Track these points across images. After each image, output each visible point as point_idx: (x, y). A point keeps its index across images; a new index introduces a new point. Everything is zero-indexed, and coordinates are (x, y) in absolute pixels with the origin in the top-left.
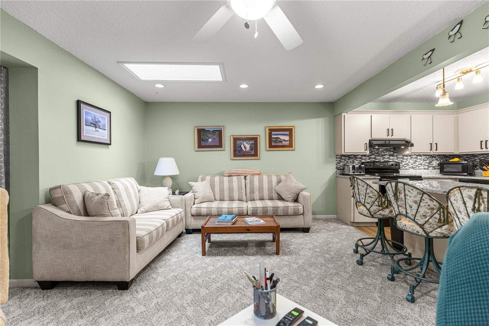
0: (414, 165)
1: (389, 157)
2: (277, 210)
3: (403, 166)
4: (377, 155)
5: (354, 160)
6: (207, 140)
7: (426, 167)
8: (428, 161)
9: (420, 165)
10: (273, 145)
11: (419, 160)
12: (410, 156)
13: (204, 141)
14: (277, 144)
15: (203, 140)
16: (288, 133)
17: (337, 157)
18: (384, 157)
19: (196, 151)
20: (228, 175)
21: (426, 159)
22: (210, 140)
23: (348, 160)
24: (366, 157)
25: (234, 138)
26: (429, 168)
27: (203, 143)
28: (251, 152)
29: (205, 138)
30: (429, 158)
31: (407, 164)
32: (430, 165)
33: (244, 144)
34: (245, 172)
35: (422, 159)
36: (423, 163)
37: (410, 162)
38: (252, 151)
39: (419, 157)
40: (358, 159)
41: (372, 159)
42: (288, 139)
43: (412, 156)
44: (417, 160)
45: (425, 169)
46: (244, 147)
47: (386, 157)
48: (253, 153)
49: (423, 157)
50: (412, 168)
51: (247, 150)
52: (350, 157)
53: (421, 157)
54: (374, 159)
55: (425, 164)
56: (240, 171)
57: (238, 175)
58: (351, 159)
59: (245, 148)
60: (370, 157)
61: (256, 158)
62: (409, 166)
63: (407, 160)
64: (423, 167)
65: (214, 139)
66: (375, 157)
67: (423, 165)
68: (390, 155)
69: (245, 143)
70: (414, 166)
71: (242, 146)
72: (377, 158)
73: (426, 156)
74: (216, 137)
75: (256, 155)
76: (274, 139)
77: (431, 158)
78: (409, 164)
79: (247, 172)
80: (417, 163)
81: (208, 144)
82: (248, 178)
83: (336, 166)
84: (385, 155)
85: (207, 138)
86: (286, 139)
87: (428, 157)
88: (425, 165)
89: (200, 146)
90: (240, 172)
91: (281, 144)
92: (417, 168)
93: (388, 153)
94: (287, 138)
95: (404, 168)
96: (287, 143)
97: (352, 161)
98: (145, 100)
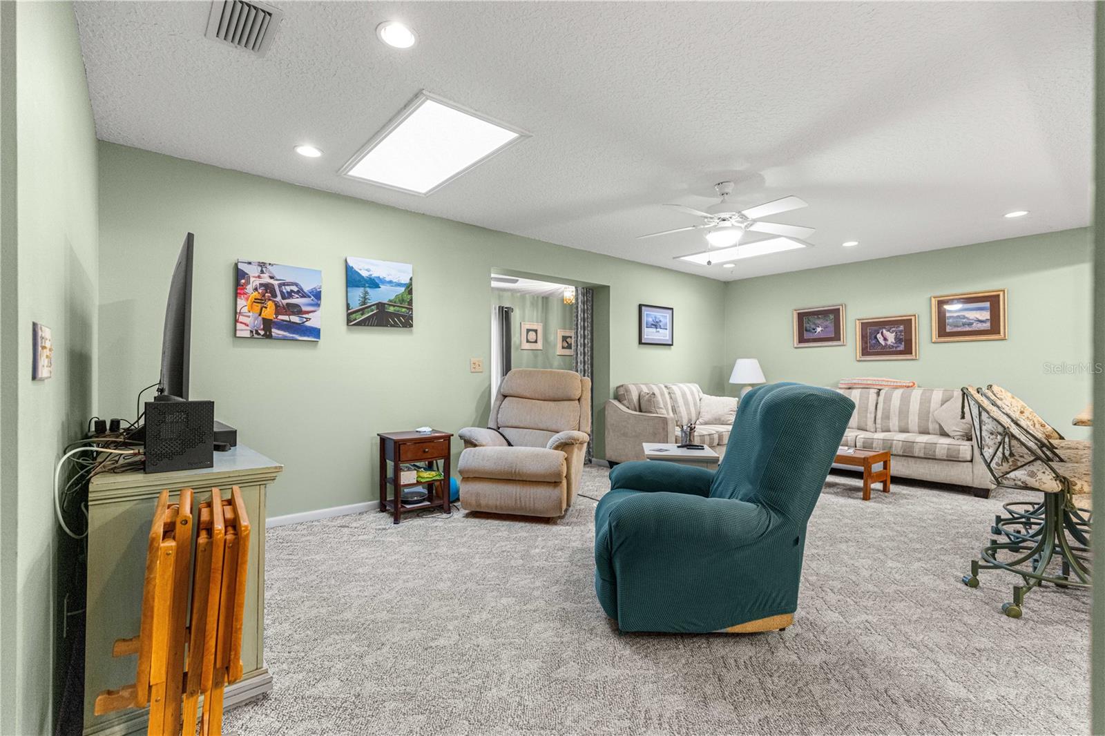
2: (912, 447)
6: (814, 329)
10: (948, 330)
13: (809, 331)
14: (959, 329)
15: (806, 330)
16: (987, 304)
19: (796, 348)
20: (846, 387)
22: (819, 329)
25: (862, 323)
27: (807, 335)
28: (898, 347)
29: (810, 327)
33: (882, 333)
34: (880, 383)
38: (899, 345)
42: (989, 318)
46: (882, 338)
48: (902, 347)
51: (889, 343)
56: (870, 379)
57: (866, 387)
59: (885, 339)
61: (908, 357)
65: (826, 327)
69: (884, 331)
71: (879, 336)
74: (830, 323)
75: (908, 350)
76: (951, 320)
79: (884, 383)
81: (815, 336)
82: (882, 393)
85: (813, 326)
86: (980, 318)
89: (802, 340)
90: (869, 382)
91: (970, 329)
94: (986, 315)
96: (987, 326)
98: (724, 280)
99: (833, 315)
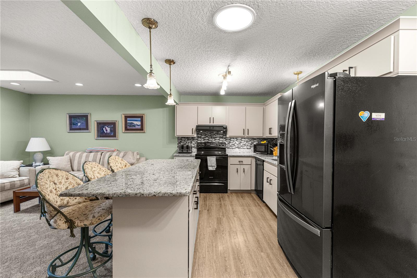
0: (239, 145)
1: (219, 139)
3: (231, 146)
4: (210, 137)
5: (192, 141)
6: (77, 124)
7: (249, 147)
8: (250, 143)
9: (244, 146)
10: (128, 128)
11: (243, 141)
12: (236, 138)
13: (75, 125)
14: (132, 128)
15: (74, 124)
16: (140, 119)
17: (178, 138)
18: (215, 138)
19: (68, 132)
20: (89, 151)
21: (249, 141)
22: (79, 124)
23: (187, 141)
24: (201, 139)
25: (97, 123)
26: (251, 148)
27: (73, 127)
28: (111, 134)
29: (75, 123)
30: (252, 140)
31: (233, 145)
32: (251, 146)
33: (105, 127)
34: (103, 150)
35: (246, 141)
36: (247, 144)
37: (236, 143)
38: (112, 133)
39: (243, 139)
40: (195, 140)
41: (206, 141)
42: (140, 124)
43: (237, 139)
44: (241, 141)
45: (248, 148)
46: (105, 130)
47: (217, 138)
48: (112, 134)
49: (246, 139)
50: (238, 147)
51: (108, 132)
52: (188, 138)
53: (245, 139)
54: (208, 141)
55: (248, 144)
56: (99, 148)
57: (97, 152)
58: (190, 140)
59: (106, 130)
60: (205, 138)
61: (115, 138)
62: (235, 146)
63: (233, 141)
64: (246, 147)
65: (82, 123)
66: (208, 138)
67: (246, 146)
68: (220, 137)
69: (106, 127)
70: (239, 147)
71: (104, 129)
72: (210, 139)
73: (249, 139)
74: (83, 121)
75: (115, 136)
76: (129, 124)
77: (253, 140)
78: (235, 144)
79: (104, 150)
80: (242, 144)
81: (78, 127)
82: (103, 154)
83: (178, 145)
84: (216, 137)
85: (76, 122)
86: (138, 124)
87: (250, 139)
88: (248, 146)
89: (71, 129)
90: (99, 149)
91: (135, 128)
92: (242, 147)
93: (219, 136)
94: (139, 123)
95: (231, 147)
96: (140, 127)
97: (190, 142)
98: (28, 93)
99: (85, 117)
